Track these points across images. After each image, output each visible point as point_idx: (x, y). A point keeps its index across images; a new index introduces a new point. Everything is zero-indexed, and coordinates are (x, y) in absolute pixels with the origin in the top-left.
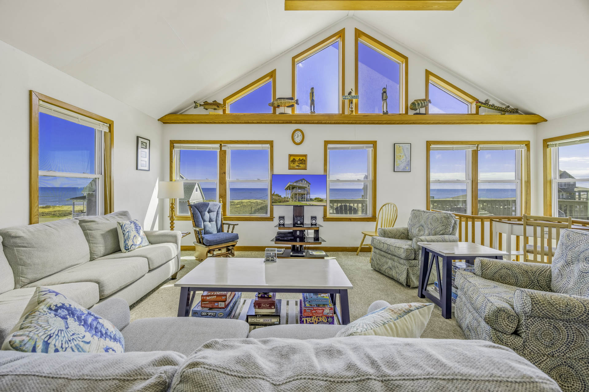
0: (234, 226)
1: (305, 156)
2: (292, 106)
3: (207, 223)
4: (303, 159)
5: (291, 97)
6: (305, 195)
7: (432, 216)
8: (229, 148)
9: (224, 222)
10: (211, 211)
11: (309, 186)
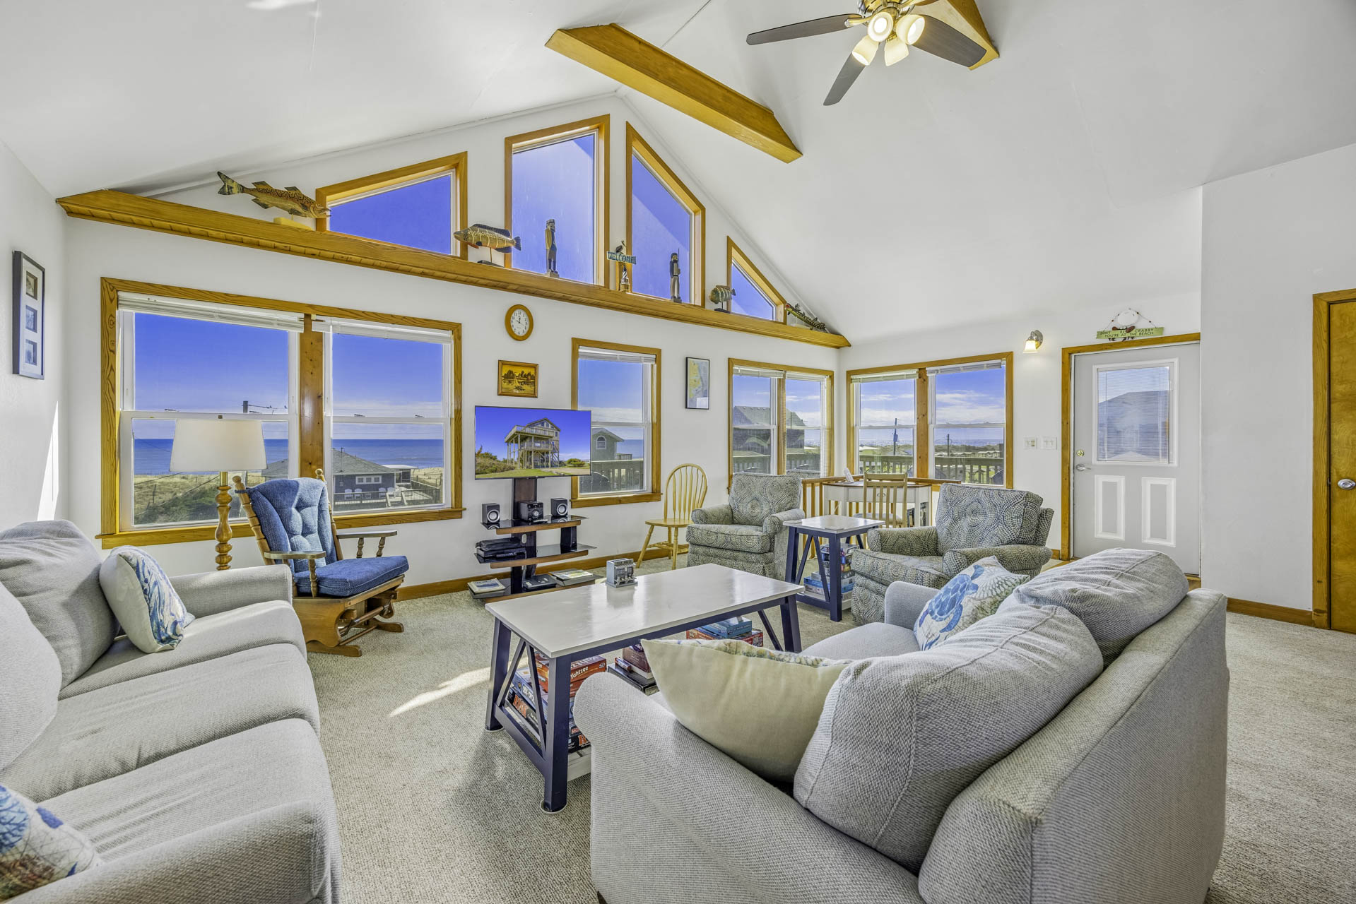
0: (383, 539)
1: (535, 367)
2: (506, 250)
3: (299, 539)
4: (529, 374)
5: (503, 228)
6: (550, 455)
7: (771, 482)
8: (329, 328)
9: (339, 532)
10: (304, 503)
11: (556, 436)
